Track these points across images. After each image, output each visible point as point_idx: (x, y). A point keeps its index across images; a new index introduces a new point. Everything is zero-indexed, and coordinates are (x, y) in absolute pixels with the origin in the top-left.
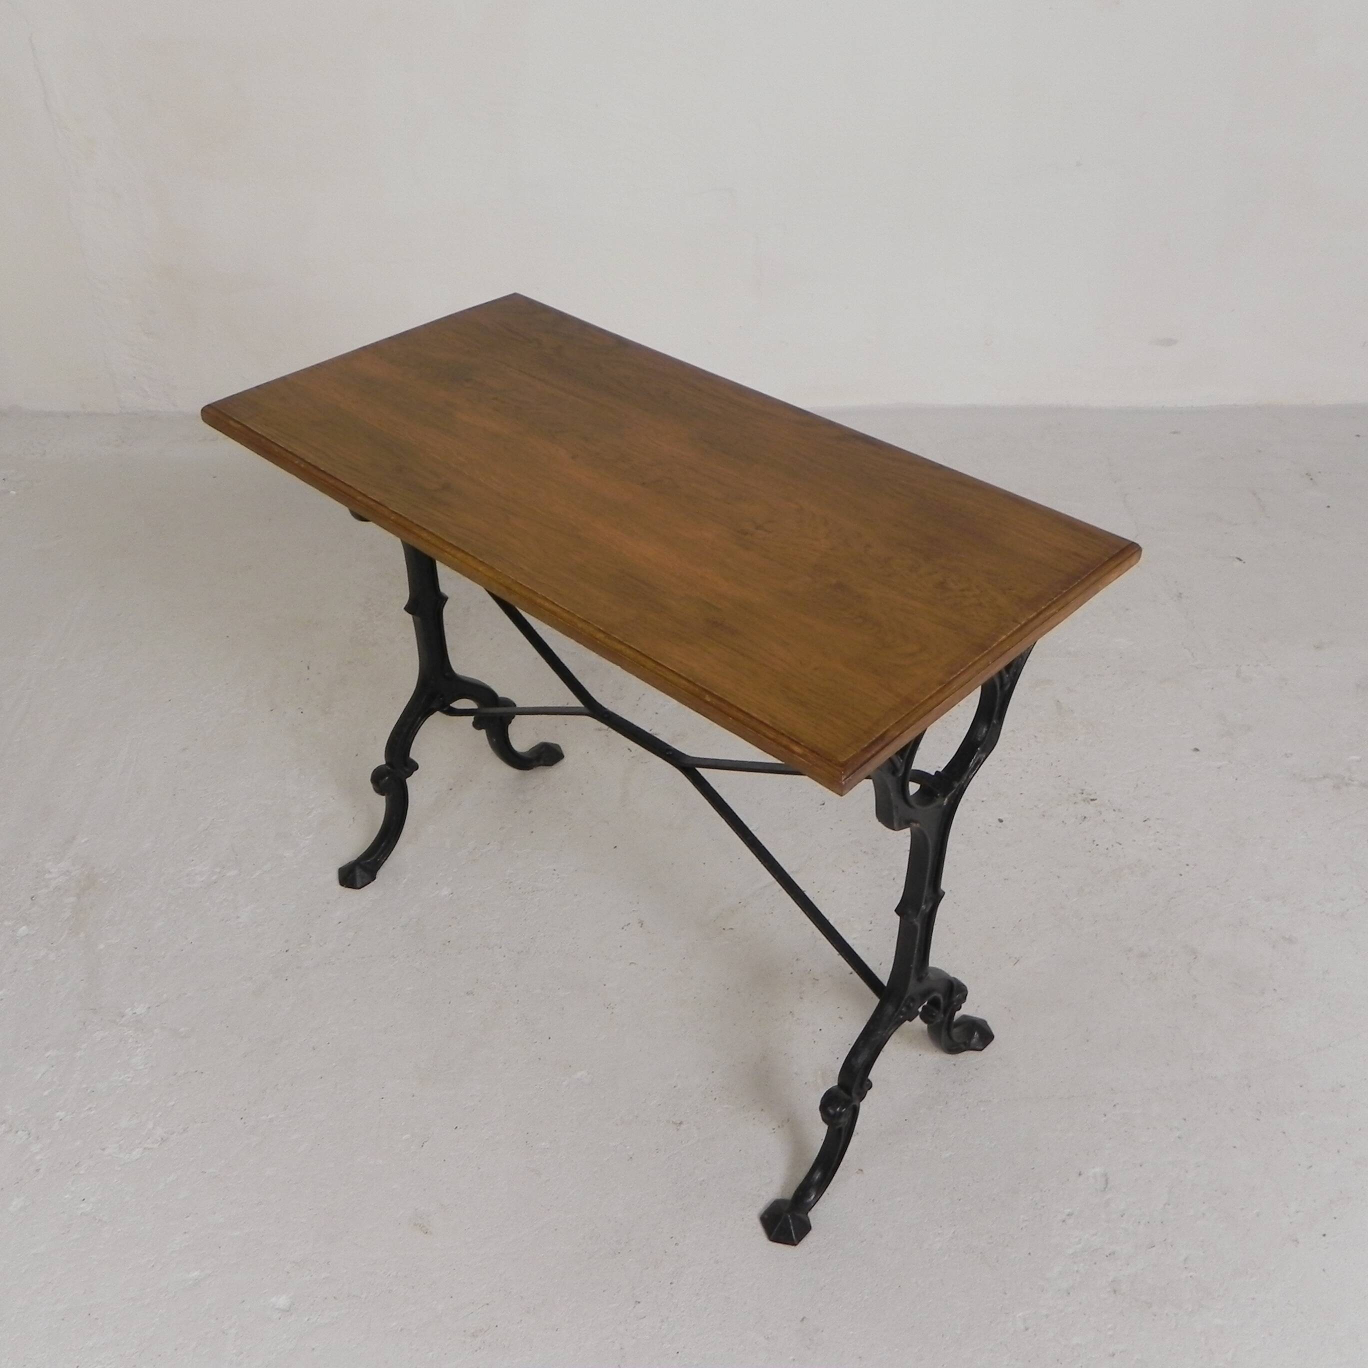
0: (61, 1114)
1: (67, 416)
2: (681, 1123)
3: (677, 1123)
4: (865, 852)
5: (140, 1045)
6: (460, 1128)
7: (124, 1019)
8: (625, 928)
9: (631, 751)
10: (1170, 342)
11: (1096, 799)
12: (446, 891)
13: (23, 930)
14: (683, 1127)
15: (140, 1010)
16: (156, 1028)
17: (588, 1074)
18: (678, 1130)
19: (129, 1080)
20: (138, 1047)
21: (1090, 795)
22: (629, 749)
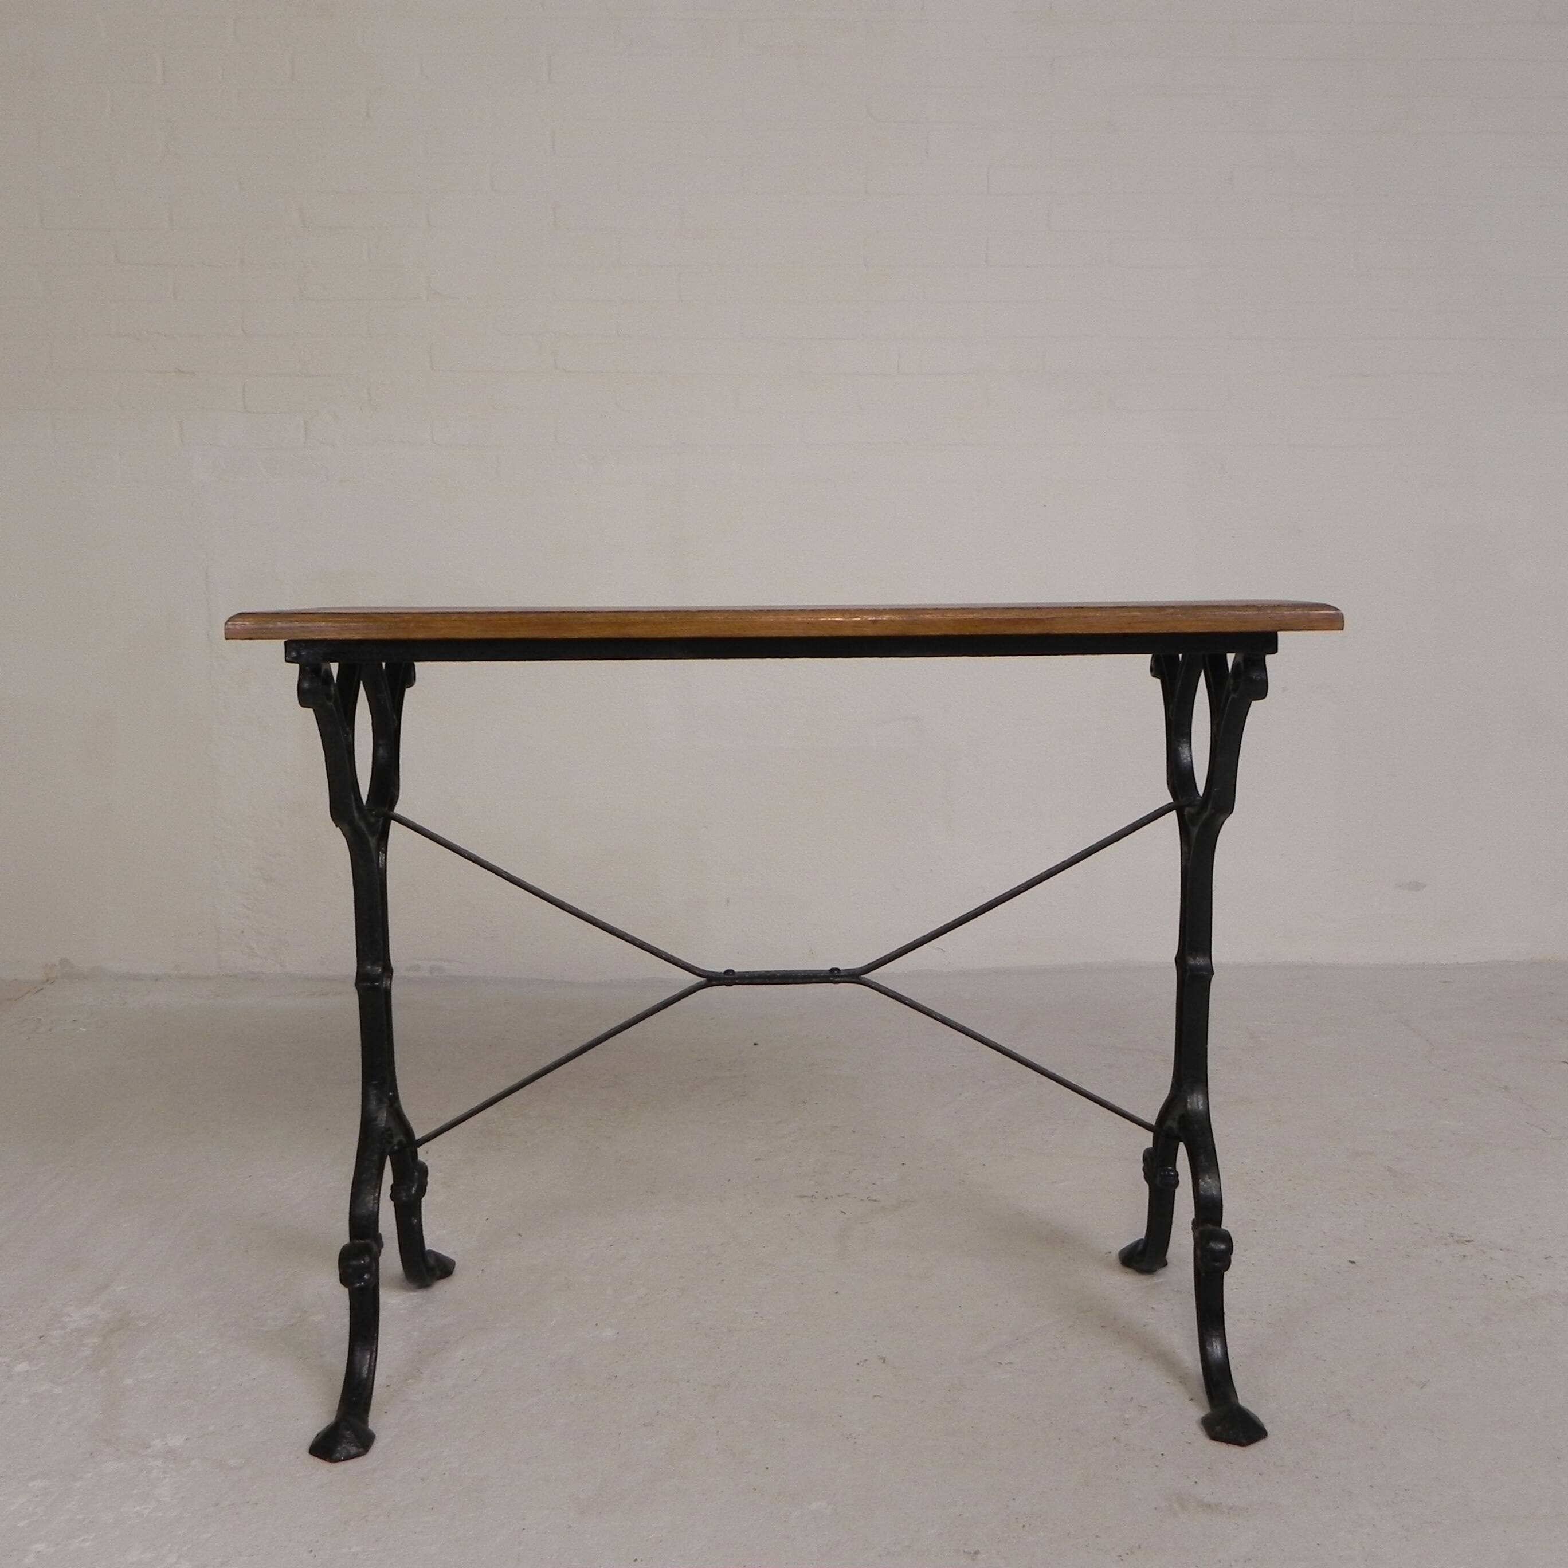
0: (40, 1547)
1: (157, 979)
2: (976, 1553)
3: (971, 1553)
4: (1177, 1291)
5: (168, 1475)
6: (642, 1561)
7: (150, 1451)
8: (861, 1364)
9: (845, 1213)
10: (1418, 886)
11: (1472, 1241)
12: (609, 1333)
13: (22, 1367)
14: (979, 1557)
15: (176, 1441)
16: (193, 1459)
17: (829, 1504)
18: (974, 1560)
19: (148, 1511)
20: (166, 1478)
21: (1464, 1237)
22: (842, 1212)
